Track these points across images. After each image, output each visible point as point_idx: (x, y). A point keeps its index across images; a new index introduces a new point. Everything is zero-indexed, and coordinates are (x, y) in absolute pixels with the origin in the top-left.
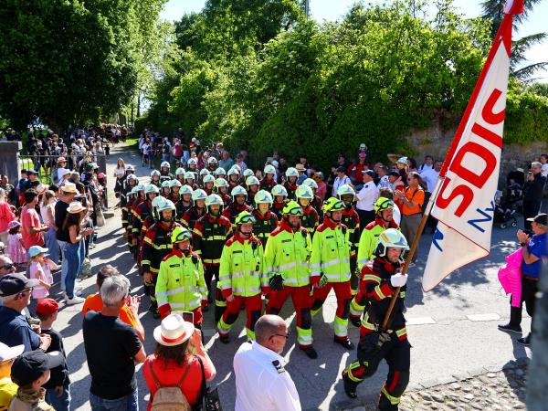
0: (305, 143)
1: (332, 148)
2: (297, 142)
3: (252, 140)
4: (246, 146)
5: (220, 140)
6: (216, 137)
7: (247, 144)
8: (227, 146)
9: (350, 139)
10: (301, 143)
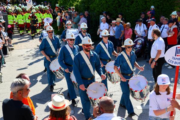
0: (122, 6)
1: (137, 9)
2: (117, 6)
3: (91, 5)
4: (88, 9)
5: (73, 6)
6: (71, 4)
7: (88, 7)
8: (77, 9)
9: (147, 3)
10: (119, 6)
